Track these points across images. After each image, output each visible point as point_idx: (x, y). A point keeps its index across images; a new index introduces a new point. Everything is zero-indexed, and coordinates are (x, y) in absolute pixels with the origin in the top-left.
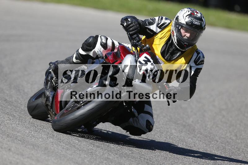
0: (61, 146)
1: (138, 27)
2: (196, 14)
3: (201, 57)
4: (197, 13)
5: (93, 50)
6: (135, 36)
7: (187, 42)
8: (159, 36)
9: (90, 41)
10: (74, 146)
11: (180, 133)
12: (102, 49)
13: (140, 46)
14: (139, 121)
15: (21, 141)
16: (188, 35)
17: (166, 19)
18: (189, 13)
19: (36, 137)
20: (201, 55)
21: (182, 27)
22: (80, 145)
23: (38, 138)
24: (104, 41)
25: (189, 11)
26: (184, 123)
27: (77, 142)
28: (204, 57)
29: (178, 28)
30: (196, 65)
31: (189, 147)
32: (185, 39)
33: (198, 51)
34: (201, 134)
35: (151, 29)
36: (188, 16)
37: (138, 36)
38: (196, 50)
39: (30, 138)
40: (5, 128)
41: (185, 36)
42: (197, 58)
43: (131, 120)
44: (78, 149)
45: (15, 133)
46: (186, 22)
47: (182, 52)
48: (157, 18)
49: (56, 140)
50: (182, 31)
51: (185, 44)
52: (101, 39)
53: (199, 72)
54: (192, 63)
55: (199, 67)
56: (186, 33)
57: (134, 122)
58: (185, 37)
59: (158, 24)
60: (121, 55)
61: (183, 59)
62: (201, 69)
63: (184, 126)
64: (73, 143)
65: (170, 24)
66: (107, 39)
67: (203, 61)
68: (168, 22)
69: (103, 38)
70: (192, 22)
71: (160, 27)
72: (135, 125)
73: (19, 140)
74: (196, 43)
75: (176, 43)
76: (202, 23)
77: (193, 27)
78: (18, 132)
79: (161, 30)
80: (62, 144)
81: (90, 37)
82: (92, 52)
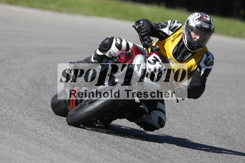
0: (103, 157)
1: (149, 29)
2: (205, 18)
3: (211, 58)
4: (207, 17)
5: (109, 51)
6: (146, 37)
7: (197, 44)
8: (171, 38)
9: (106, 42)
10: (116, 157)
11: (220, 145)
12: (117, 50)
13: (150, 47)
14: (151, 117)
15: (63, 152)
16: (198, 37)
17: (178, 22)
18: (199, 17)
19: (78, 148)
20: (210, 56)
21: (192, 30)
22: (121, 156)
23: (80, 149)
24: (119, 42)
25: (198, 15)
26: (224, 135)
27: (119, 153)
28: (213, 58)
29: (189, 30)
30: (206, 66)
31: (229, 158)
32: (195, 41)
33: (208, 53)
34: (241, 145)
35: (164, 31)
36: (198, 20)
37: (149, 38)
38: (206, 52)
39: (72, 149)
40: (48, 139)
41: (195, 38)
42: (207, 59)
43: (144, 116)
44: (119, 160)
45: (57, 144)
46: (196, 26)
47: (193, 54)
48: (169, 22)
49: (98, 151)
50: (192, 34)
51: (195, 46)
52: (116, 41)
53: (209, 72)
54: (202, 64)
55: (209, 67)
56: (196, 36)
57: (147, 119)
58: (195, 40)
59: (171, 27)
60: (133, 55)
61: (193, 60)
62: (211, 69)
63: (225, 138)
64: (115, 154)
65: (182, 28)
66: (121, 40)
67: (212, 62)
68: (180, 25)
69: (118, 39)
70: (201, 26)
71: (172, 30)
72: (149, 122)
73: (61, 151)
74: (206, 44)
75: (186, 45)
76: (211, 26)
77: (202, 30)
78: (60, 143)
79: (172, 33)
80: (103, 155)
81: (106, 39)
82: (108, 52)
